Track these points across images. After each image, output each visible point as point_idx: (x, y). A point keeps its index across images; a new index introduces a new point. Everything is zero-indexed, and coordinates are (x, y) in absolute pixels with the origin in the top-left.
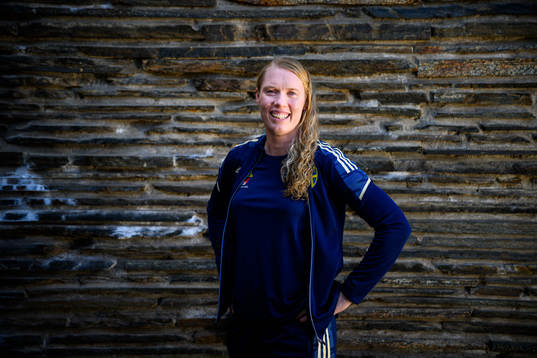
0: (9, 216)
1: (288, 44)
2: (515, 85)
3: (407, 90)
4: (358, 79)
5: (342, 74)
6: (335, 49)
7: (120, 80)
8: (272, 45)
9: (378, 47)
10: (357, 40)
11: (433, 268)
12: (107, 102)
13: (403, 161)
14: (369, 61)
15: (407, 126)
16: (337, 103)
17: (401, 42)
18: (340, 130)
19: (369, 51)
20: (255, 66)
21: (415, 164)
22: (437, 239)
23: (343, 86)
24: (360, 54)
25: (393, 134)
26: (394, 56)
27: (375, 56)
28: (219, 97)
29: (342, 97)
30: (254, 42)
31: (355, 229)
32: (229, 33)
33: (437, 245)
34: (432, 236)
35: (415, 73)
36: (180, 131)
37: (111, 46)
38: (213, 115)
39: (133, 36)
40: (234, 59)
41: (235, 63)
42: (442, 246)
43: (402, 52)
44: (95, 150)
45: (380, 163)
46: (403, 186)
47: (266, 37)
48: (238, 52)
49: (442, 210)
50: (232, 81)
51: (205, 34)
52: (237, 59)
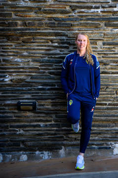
1: (33, 27)
2: (93, 40)
3: (65, 41)
4: (52, 37)
5: (48, 36)
6: (45, 29)
8: (28, 28)
10: (51, 27)
14: (55, 33)
15: (65, 50)
16: (46, 44)
17: (63, 27)
20: (24, 33)
23: (48, 39)
24: (52, 31)
25: (62, 53)
26: (61, 31)
27: (56, 31)
28: (14, 42)
29: (48, 42)
30: (23, 27)
32: (16, 24)
35: (67, 36)
36: (3, 52)
38: (12, 47)
43: (64, 30)
45: (58, 61)
47: (26, 26)
48: (18, 30)
50: (17, 38)
51: (10, 25)
52: (19, 32)
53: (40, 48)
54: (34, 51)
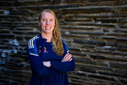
0: (12, 51)
1: (75, 4)
3: (111, 18)
4: (95, 15)
5: (90, 13)
6: (88, 5)
7: (34, 16)
8: (71, 4)
9: (101, 4)
10: (95, 2)
11: (118, 80)
12: (32, 22)
13: (109, 42)
14: (98, 8)
15: (111, 31)
16: (89, 23)
17: (109, 2)
18: (90, 31)
19: (99, 5)
20: (66, 11)
21: (113, 43)
22: (120, 70)
23: (90, 17)
24: (95, 6)
25: (106, 33)
26: (107, 7)
27: (101, 7)
29: (90, 21)
30: (66, 4)
31: (93, 64)
32: (59, 1)
33: (120, 73)
34: (118, 69)
35: (114, 12)
37: (32, 6)
39: (36, 3)
40: (60, 9)
41: (60, 10)
42: (121, 73)
43: (110, 5)
44: (29, 35)
45: (101, 43)
46: (109, 51)
47: (69, 2)
49: (122, 60)
50: (60, 16)
52: (61, 9)
53: (82, 27)
54: (75, 31)
